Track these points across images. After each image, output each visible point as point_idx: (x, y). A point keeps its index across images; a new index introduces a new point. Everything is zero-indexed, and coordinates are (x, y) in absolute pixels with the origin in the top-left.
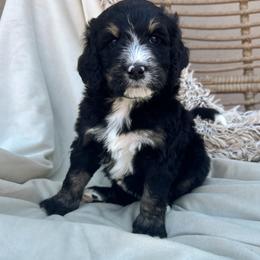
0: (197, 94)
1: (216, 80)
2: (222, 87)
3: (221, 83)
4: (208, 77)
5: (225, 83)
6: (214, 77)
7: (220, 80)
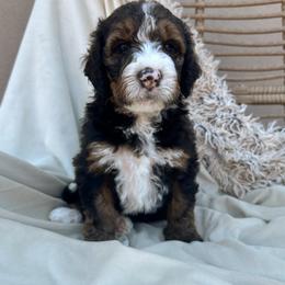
0: (231, 111)
1: (252, 90)
2: (260, 98)
3: (259, 93)
4: (243, 86)
5: (263, 94)
6: (250, 87)
7: (257, 89)
